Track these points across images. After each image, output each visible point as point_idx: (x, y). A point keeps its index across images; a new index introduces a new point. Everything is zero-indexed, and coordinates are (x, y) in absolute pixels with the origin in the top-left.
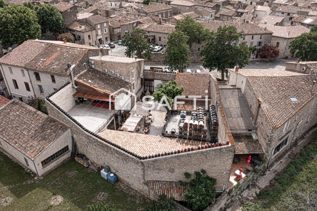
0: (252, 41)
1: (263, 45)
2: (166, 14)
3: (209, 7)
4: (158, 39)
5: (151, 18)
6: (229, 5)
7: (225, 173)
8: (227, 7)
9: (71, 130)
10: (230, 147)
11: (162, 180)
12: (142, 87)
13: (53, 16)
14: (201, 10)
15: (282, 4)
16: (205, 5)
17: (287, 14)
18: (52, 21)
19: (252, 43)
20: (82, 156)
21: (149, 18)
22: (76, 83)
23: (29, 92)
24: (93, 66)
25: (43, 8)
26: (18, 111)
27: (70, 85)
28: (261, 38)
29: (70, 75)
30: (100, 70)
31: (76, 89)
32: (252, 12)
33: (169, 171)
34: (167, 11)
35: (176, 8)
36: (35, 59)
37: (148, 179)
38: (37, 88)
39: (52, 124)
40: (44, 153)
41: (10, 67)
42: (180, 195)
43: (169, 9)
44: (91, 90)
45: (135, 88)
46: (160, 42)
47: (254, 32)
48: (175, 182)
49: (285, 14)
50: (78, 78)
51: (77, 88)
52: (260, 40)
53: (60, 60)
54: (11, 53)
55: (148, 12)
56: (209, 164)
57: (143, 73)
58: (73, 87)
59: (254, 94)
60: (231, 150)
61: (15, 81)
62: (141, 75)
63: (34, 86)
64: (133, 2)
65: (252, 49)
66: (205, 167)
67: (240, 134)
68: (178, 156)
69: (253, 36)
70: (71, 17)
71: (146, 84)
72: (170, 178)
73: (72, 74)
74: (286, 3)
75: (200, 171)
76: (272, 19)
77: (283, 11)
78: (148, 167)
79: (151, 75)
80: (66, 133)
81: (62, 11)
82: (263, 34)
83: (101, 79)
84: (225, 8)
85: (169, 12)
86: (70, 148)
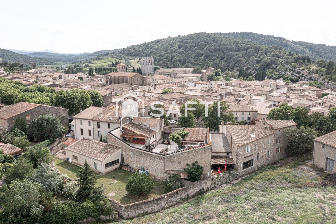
0: (243, 116)
1: (251, 119)
2: (180, 101)
3: (214, 96)
4: (174, 116)
5: (168, 102)
6: (231, 96)
7: (208, 163)
8: (229, 97)
9: (122, 149)
10: (209, 146)
11: (174, 170)
12: (162, 138)
13: (96, 98)
14: (208, 97)
15: (276, 96)
16: (211, 95)
17: (278, 102)
18: (96, 101)
19: (243, 118)
20: (127, 166)
21: (167, 102)
22: (123, 128)
23: (90, 136)
24: (133, 121)
25: (91, 93)
26: (88, 142)
27: (119, 129)
28: (249, 115)
29: (121, 122)
30: (137, 123)
31: (122, 132)
32: (248, 100)
33: (178, 163)
34: (181, 99)
35: (188, 97)
36: (97, 116)
37: (167, 169)
38: (96, 133)
39: (110, 147)
40: (107, 159)
41: (81, 120)
42: (184, 176)
43: (183, 97)
44: (131, 132)
45: (158, 136)
46: (175, 118)
47: (244, 110)
48: (182, 171)
49: (276, 102)
50: (124, 126)
51: (124, 132)
52: (249, 116)
53: (113, 116)
54: (82, 113)
55: (166, 99)
56: (199, 157)
57: (163, 129)
58: (121, 131)
59: (230, 133)
60: (210, 148)
61: (82, 130)
62: (162, 129)
63: (94, 132)
64: (154, 93)
65: (243, 122)
66: (197, 160)
67: (222, 156)
68: (183, 153)
69: (243, 113)
70: (109, 100)
71: (165, 137)
72: (179, 168)
73: (122, 122)
74: (279, 95)
75: (195, 163)
76: (263, 104)
77: (274, 100)
78: (167, 160)
79: (169, 130)
80: (119, 150)
81: (103, 95)
82: (251, 111)
83: (137, 128)
84: (228, 97)
85: (182, 100)
86: (120, 161)
